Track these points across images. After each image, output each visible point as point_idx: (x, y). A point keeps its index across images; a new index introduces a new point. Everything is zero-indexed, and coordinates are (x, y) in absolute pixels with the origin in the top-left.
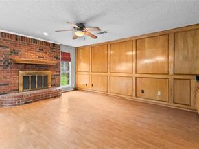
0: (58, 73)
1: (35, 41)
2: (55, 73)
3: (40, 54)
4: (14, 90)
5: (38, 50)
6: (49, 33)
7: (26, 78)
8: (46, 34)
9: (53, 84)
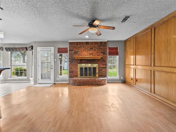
0: (104, 66)
1: (87, 43)
2: (102, 66)
3: (91, 52)
4: (76, 76)
5: (89, 49)
6: (89, 36)
7: (81, 69)
8: (87, 37)
9: (100, 74)
